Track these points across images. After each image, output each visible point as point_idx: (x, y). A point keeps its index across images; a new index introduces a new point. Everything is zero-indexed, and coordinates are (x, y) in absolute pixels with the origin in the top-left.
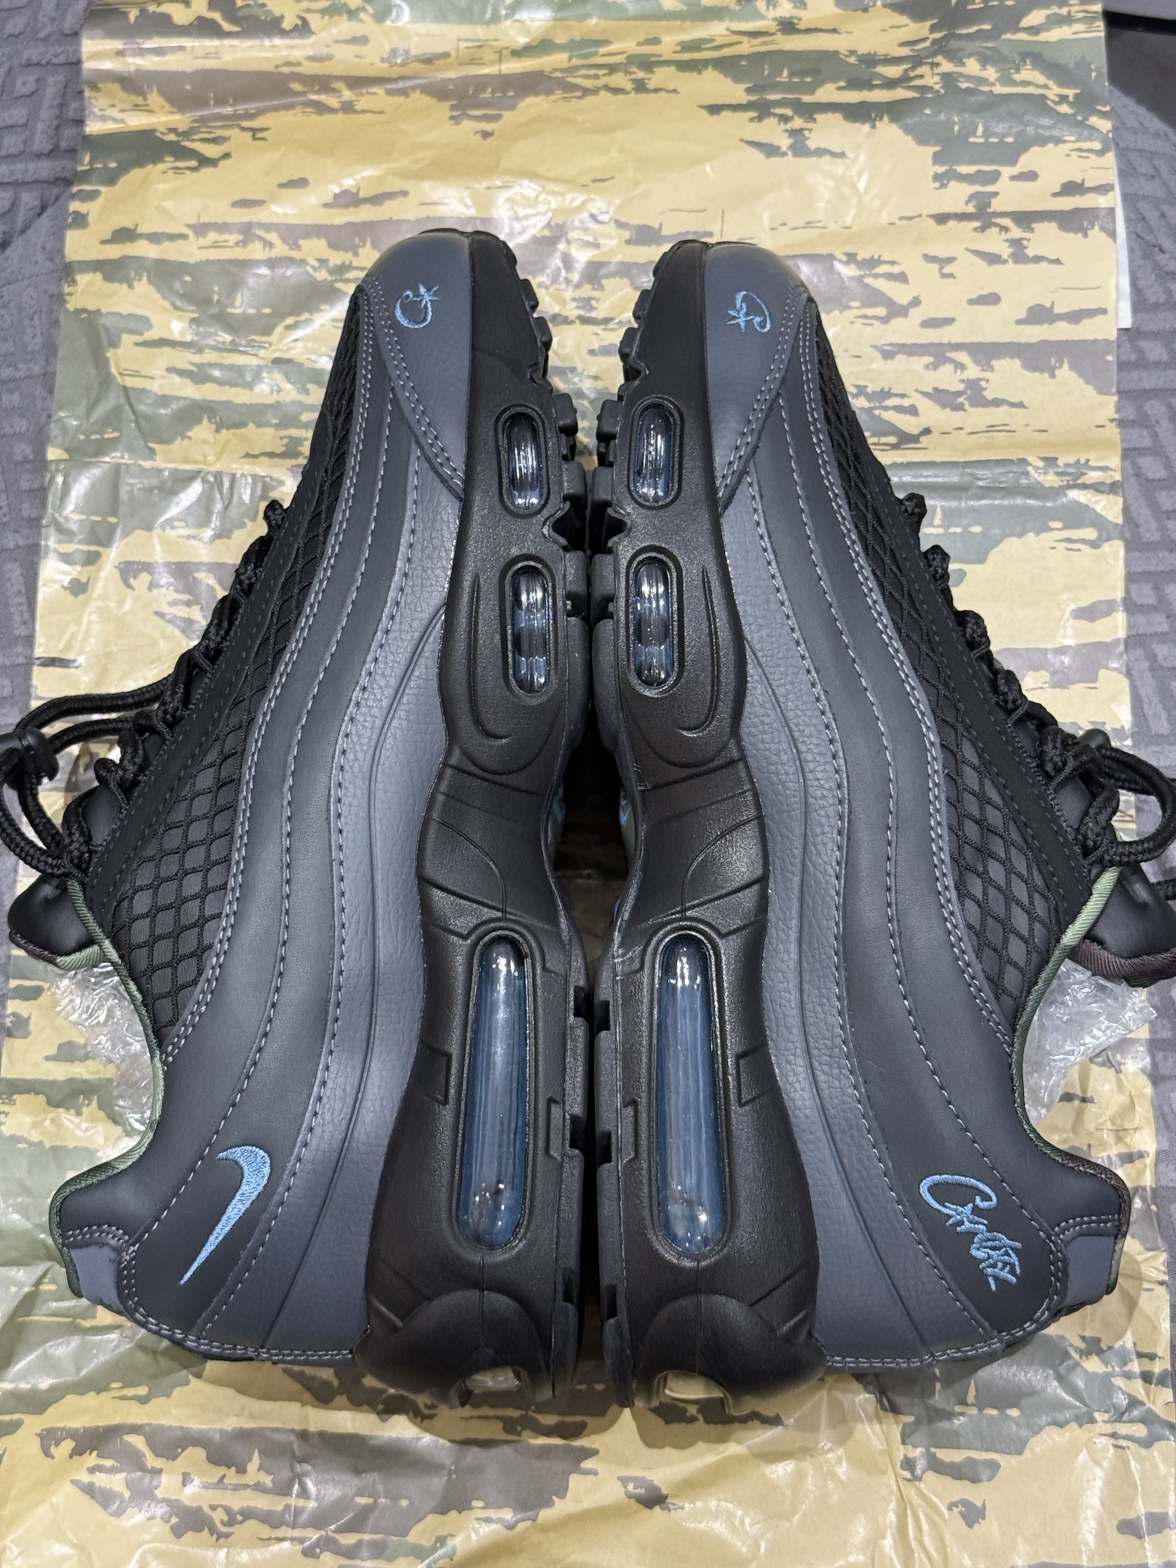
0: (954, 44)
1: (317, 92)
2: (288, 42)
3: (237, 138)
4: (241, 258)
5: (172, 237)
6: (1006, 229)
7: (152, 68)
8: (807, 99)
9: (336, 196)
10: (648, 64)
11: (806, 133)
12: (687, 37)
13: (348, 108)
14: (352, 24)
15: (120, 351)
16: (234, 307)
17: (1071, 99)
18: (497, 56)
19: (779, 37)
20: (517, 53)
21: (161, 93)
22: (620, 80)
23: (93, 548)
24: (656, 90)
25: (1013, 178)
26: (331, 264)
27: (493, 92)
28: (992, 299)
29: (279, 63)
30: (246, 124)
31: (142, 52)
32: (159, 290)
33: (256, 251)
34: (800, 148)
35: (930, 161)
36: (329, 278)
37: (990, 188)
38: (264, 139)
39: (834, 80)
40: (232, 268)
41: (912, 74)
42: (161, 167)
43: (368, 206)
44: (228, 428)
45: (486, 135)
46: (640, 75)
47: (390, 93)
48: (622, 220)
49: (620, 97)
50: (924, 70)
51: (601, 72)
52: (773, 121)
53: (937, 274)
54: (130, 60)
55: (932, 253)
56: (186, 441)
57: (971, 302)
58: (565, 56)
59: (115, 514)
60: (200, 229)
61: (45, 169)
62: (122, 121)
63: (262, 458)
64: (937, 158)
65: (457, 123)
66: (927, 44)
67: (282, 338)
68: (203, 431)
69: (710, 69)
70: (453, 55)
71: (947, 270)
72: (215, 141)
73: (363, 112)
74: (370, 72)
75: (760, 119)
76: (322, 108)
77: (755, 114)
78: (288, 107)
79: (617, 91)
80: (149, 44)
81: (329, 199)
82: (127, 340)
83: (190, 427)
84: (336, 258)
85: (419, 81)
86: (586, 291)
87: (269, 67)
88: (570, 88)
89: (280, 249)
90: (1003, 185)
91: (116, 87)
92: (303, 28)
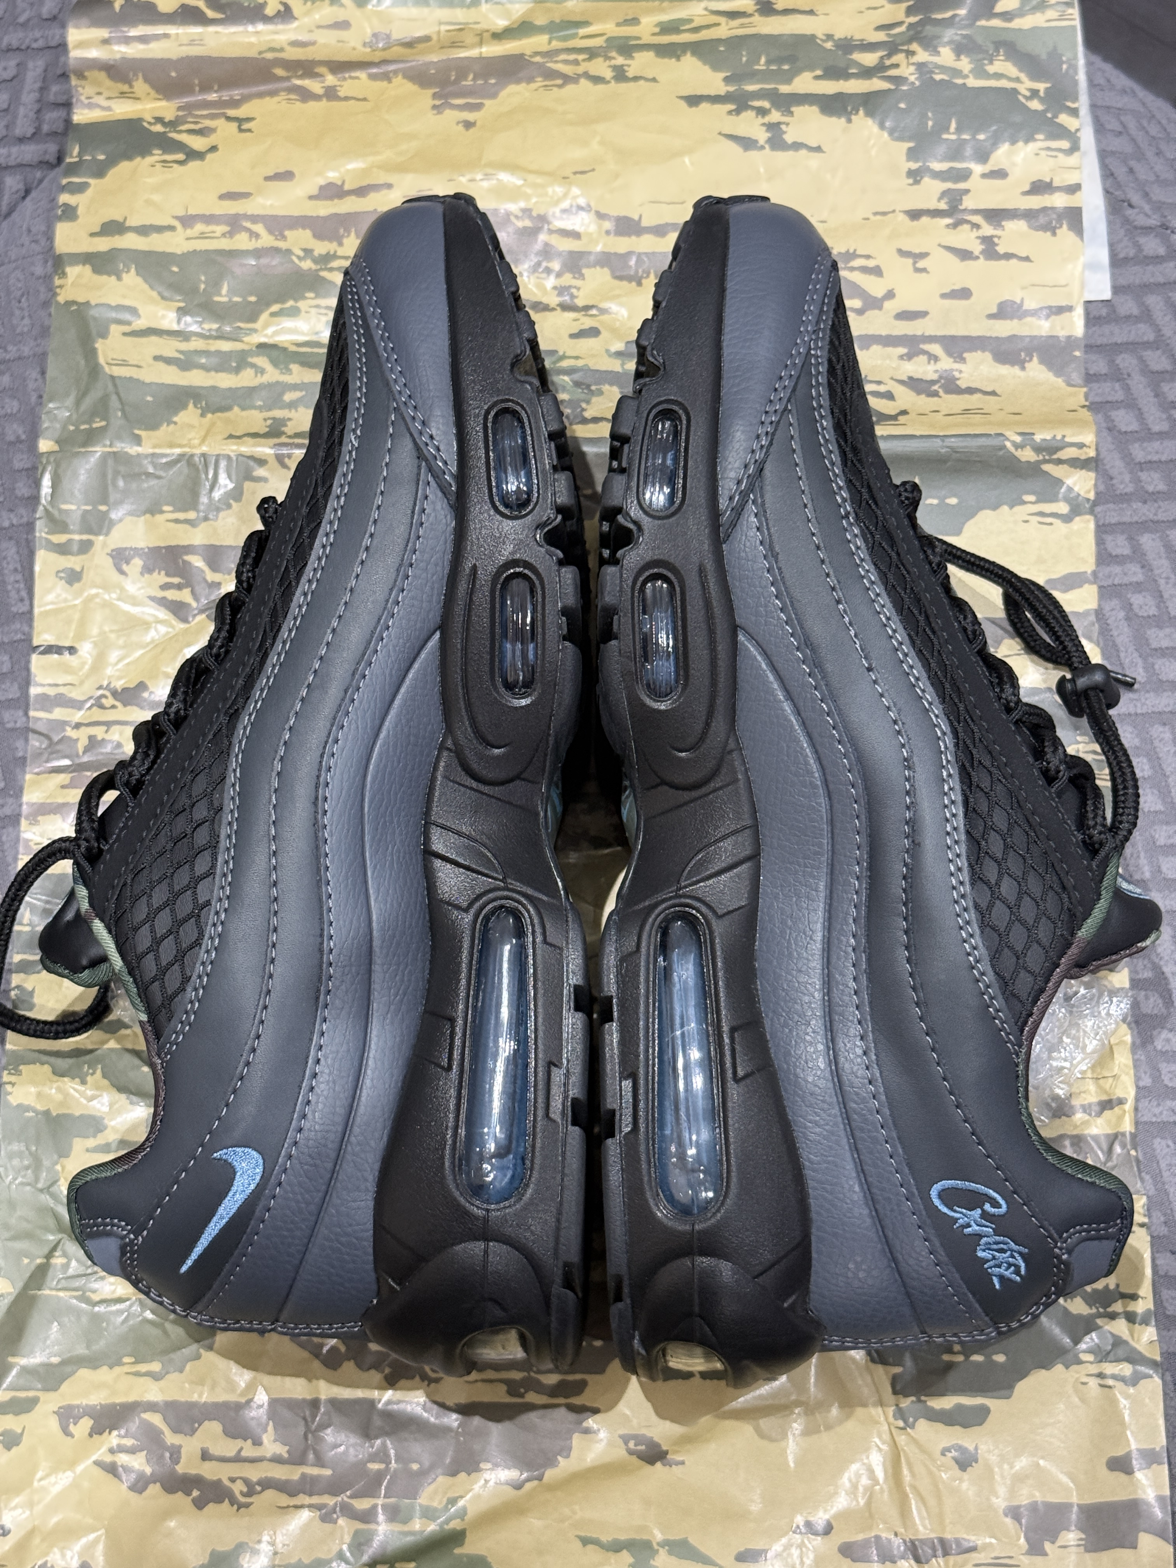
0: (929, 30)
1: (301, 77)
2: (270, 27)
3: (225, 130)
4: (227, 248)
5: (160, 229)
6: (977, 226)
7: (138, 56)
8: (784, 89)
9: (321, 188)
10: (627, 47)
11: (783, 127)
12: (665, 17)
13: (331, 94)
14: (335, 8)
15: (108, 341)
16: (220, 295)
17: (1042, 94)
18: (477, 39)
19: (757, 18)
20: (498, 36)
21: (146, 80)
22: (600, 67)
23: (85, 537)
24: (636, 79)
25: (984, 176)
26: (316, 253)
27: (474, 79)
28: (964, 294)
29: (264, 48)
30: (231, 113)
31: (127, 40)
32: (146, 281)
33: (242, 242)
34: (777, 142)
35: (904, 158)
36: (314, 267)
37: (962, 186)
38: (249, 130)
39: (811, 68)
40: (219, 259)
41: (888, 63)
42: (149, 160)
43: (353, 198)
44: (213, 413)
45: (468, 125)
46: (620, 60)
47: (373, 77)
48: (603, 211)
49: (601, 87)
50: (899, 58)
51: (581, 57)
52: (750, 114)
53: (911, 268)
54: (116, 48)
55: (905, 248)
56: (172, 426)
57: (944, 296)
58: (545, 38)
59: (105, 501)
60: (187, 221)
61: (30, 152)
62: (109, 109)
63: (246, 439)
64: (912, 154)
65: (439, 113)
66: (903, 29)
67: (266, 326)
68: (189, 415)
69: (689, 54)
70: (435, 37)
71: (920, 265)
72: (201, 132)
73: (346, 99)
74: (354, 57)
75: (738, 111)
76: (306, 95)
77: (733, 107)
78: (272, 93)
79: (597, 80)
80: (133, 32)
81: (315, 191)
82: (115, 330)
83: (176, 412)
84: (321, 248)
85: (401, 66)
86: (567, 279)
87: (252, 53)
88: (551, 74)
89: (267, 240)
90: (974, 183)
91: (103, 75)
92: (286, 14)
